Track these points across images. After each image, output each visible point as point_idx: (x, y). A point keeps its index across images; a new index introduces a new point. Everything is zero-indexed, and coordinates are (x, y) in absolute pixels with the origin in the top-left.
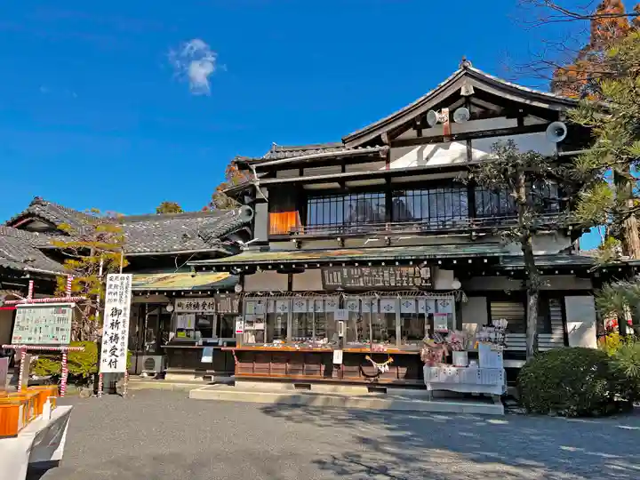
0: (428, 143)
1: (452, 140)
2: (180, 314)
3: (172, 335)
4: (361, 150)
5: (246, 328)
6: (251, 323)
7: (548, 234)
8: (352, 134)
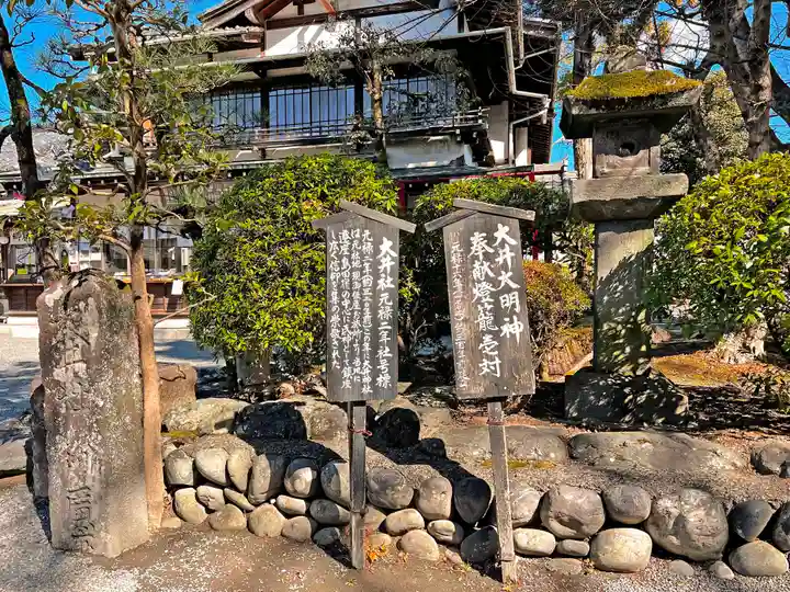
0: (309, 23)
1: (338, 19)
2: (17, 246)
3: (11, 272)
4: (229, 31)
5: (81, 259)
6: (86, 253)
7: (440, 141)
8: (209, 10)
